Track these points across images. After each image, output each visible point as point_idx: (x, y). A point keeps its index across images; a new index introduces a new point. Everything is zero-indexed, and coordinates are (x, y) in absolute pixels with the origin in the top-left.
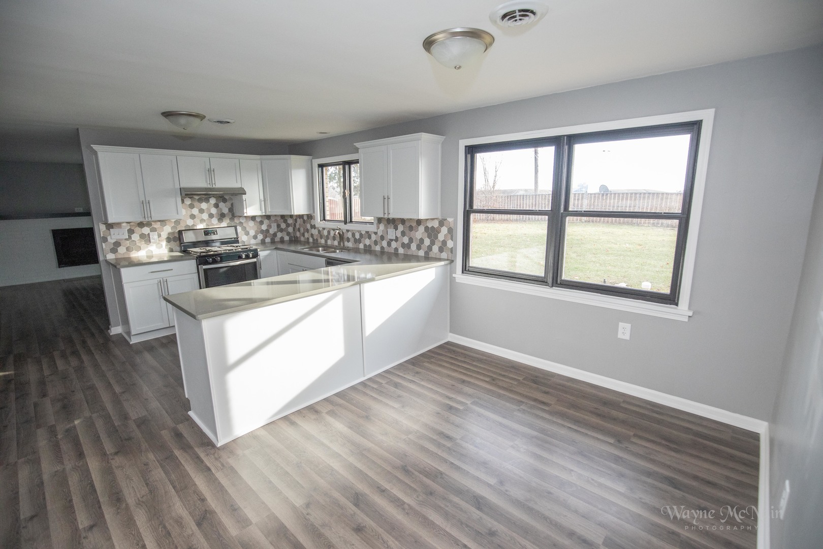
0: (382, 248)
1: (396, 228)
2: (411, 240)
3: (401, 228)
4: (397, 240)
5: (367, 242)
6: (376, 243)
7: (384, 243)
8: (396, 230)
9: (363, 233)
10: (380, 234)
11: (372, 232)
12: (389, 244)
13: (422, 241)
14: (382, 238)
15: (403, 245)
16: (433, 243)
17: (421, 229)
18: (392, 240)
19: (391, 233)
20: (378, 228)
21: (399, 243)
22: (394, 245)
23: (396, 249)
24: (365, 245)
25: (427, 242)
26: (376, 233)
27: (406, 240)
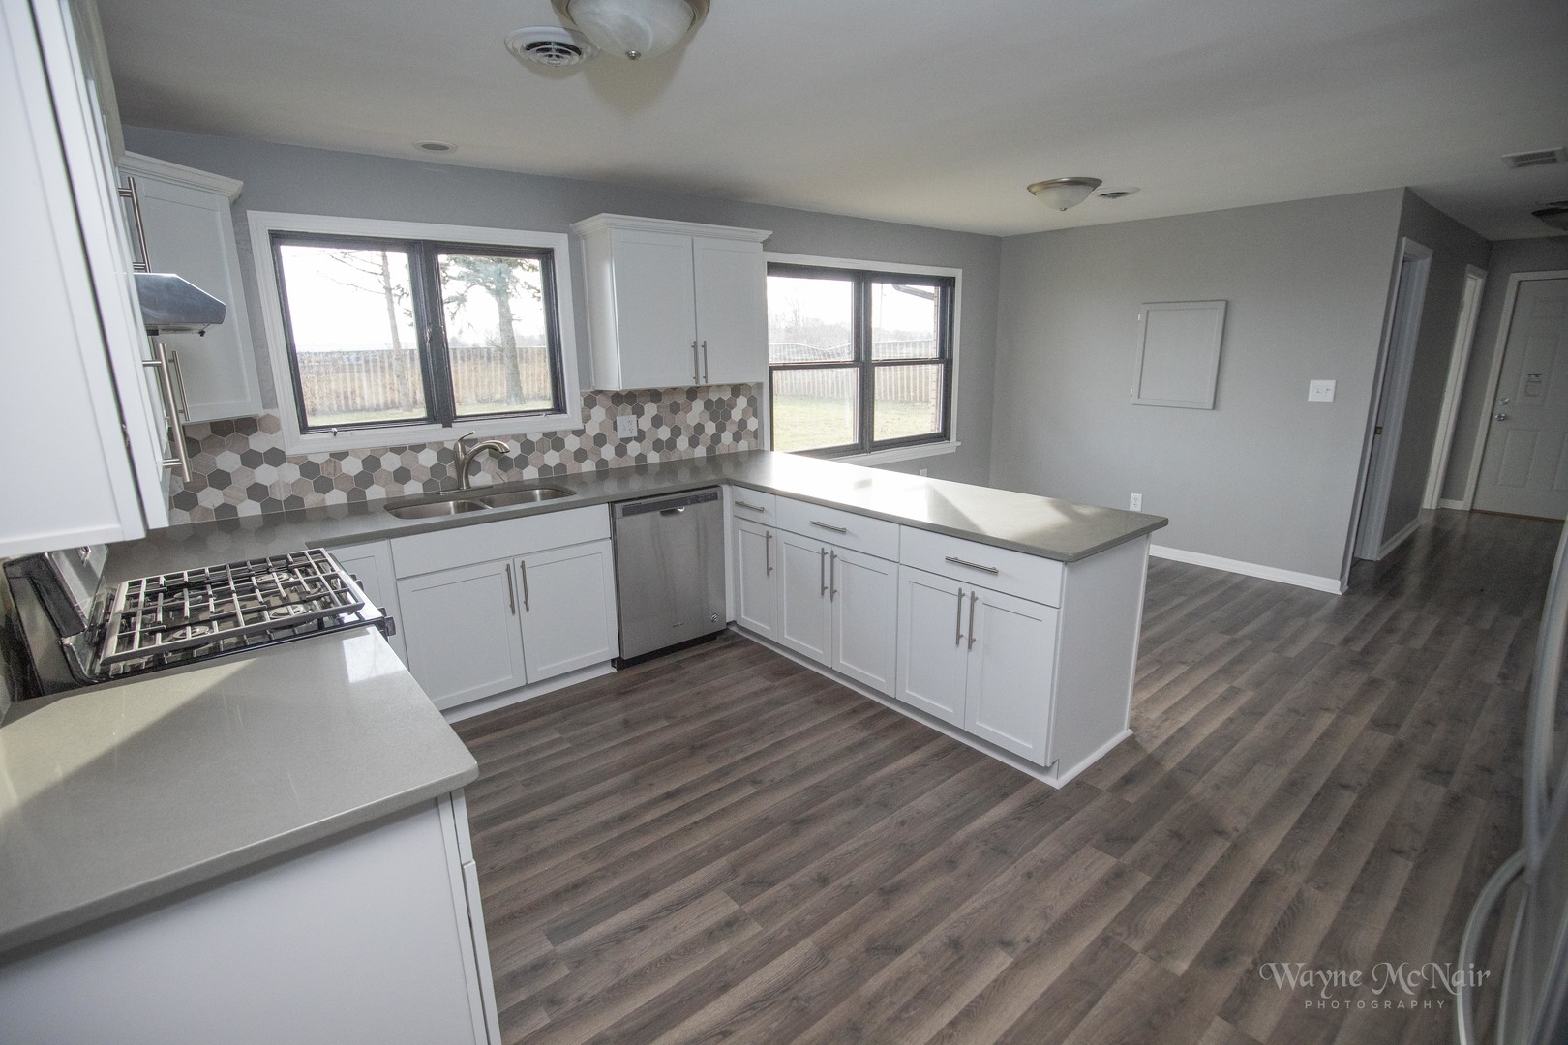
0: (602, 463)
1: (639, 413)
2: (676, 432)
3: (651, 409)
4: (641, 436)
5: (552, 458)
6: (580, 455)
7: (608, 452)
8: (638, 417)
9: (535, 438)
10: (592, 429)
11: (565, 431)
12: (621, 450)
13: (699, 428)
14: (600, 440)
15: (658, 445)
16: (721, 428)
17: (698, 405)
18: (628, 440)
19: (627, 425)
20: (586, 419)
21: (648, 442)
22: (634, 449)
23: (641, 457)
24: (544, 469)
25: (710, 428)
26: (579, 433)
27: (664, 433)
